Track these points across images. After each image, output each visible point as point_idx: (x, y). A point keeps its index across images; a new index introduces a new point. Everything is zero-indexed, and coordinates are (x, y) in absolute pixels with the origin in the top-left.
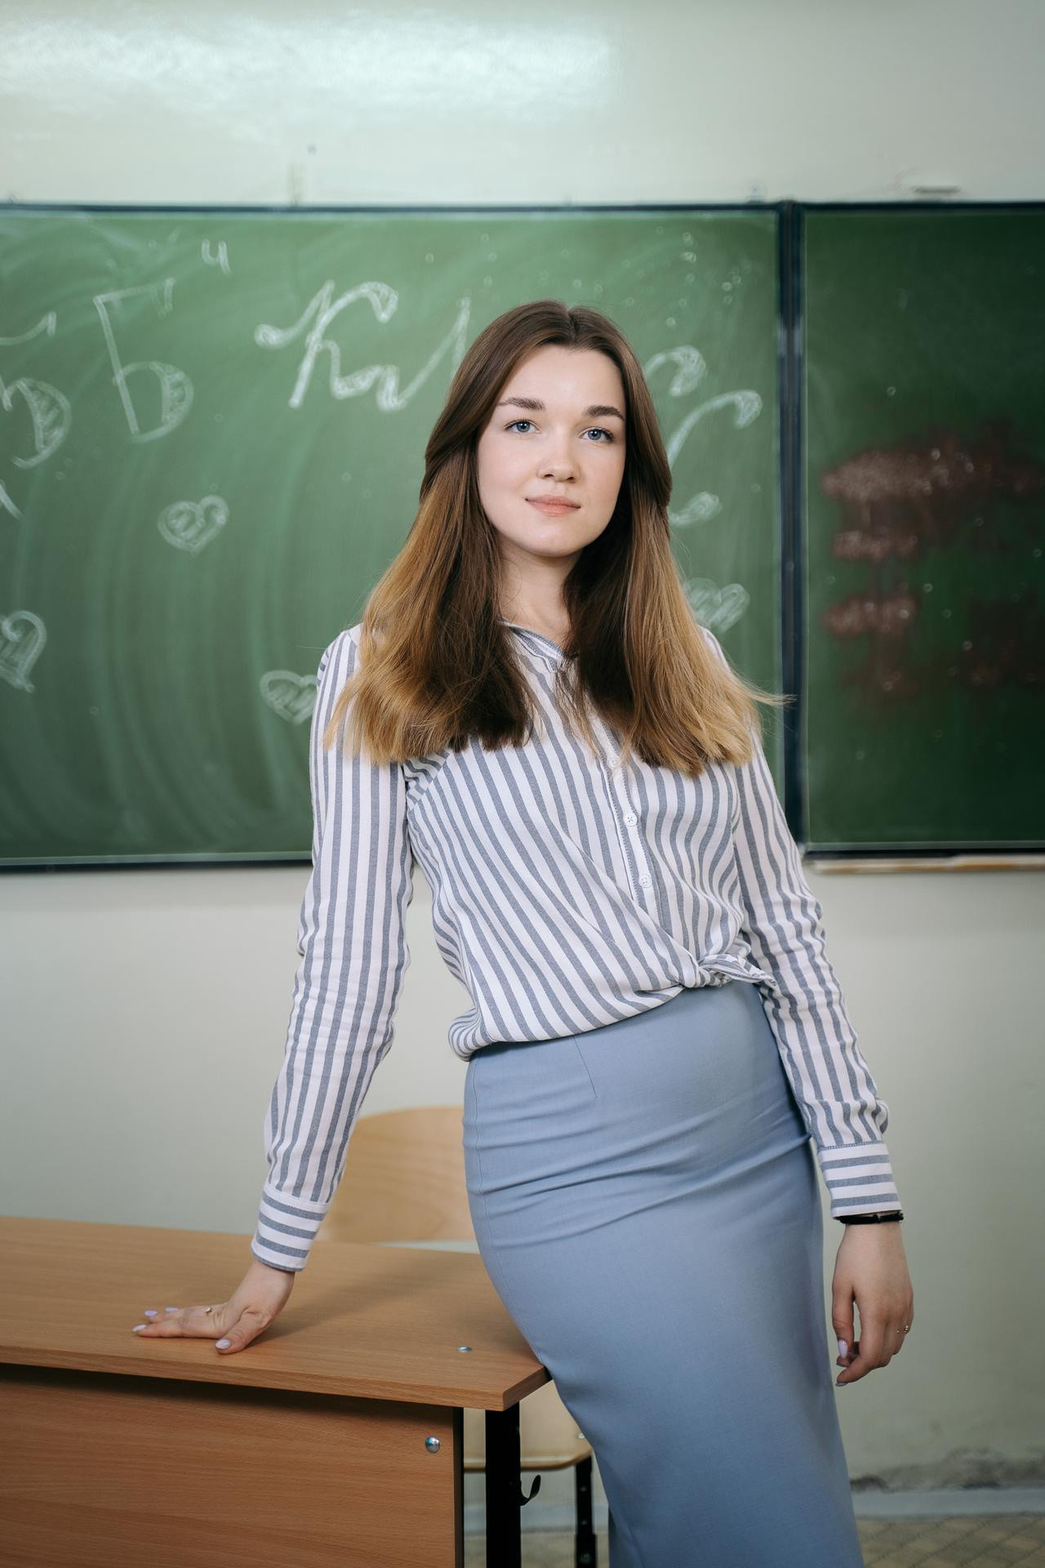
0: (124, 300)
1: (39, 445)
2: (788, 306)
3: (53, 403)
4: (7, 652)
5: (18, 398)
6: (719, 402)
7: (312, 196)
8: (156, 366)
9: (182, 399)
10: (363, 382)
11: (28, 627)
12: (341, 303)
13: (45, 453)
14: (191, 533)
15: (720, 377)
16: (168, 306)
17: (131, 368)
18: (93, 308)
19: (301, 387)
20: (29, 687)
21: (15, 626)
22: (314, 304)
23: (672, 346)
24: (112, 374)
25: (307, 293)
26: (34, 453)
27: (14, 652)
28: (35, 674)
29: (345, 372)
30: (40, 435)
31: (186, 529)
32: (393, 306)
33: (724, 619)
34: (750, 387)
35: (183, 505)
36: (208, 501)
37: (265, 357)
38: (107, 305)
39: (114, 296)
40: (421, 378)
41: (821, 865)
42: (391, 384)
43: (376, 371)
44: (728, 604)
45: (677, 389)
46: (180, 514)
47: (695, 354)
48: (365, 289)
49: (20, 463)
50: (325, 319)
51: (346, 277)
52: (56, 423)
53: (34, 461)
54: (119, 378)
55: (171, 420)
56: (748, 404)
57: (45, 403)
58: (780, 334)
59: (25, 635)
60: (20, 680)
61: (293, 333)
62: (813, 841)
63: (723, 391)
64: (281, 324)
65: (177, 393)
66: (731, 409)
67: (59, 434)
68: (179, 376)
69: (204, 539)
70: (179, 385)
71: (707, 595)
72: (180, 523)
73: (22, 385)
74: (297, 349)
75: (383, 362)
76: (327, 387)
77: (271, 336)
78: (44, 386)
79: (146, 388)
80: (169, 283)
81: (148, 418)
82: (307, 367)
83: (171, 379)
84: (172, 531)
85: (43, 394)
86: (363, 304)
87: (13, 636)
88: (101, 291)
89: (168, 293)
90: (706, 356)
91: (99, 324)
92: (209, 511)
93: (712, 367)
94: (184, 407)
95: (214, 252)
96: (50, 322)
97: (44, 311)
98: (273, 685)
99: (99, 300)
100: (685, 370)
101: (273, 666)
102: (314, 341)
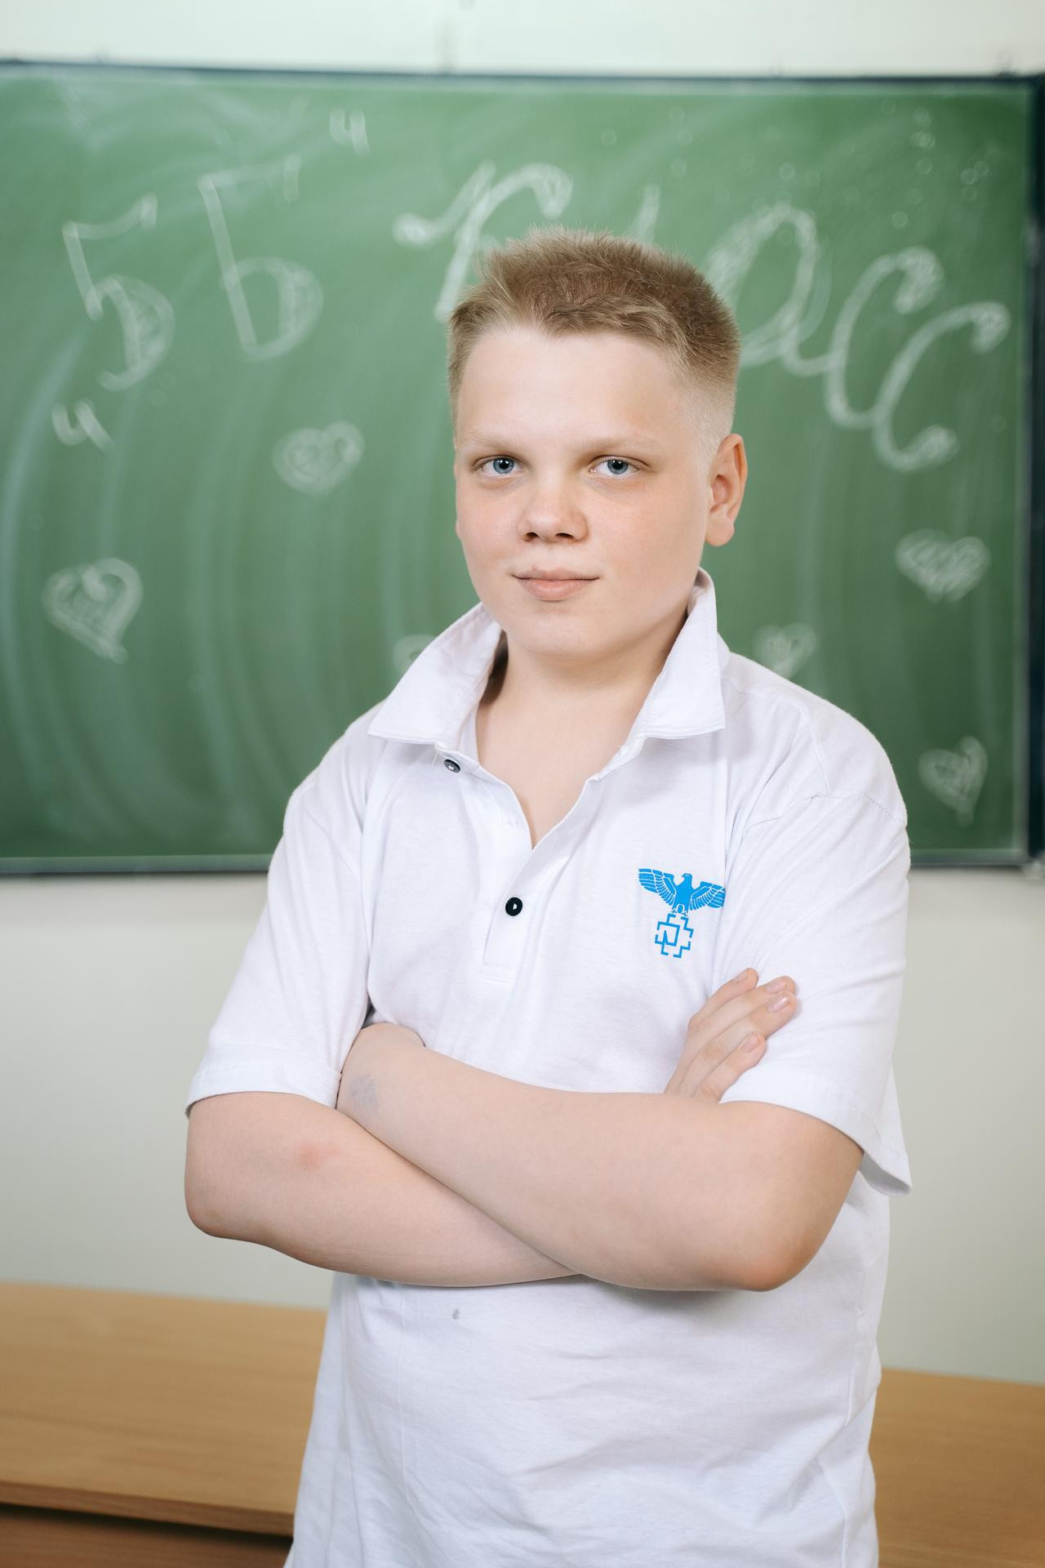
0: (239, 186)
1: (132, 359)
3: (151, 308)
5: (108, 303)
6: (955, 318)
7: (468, 59)
8: (274, 265)
9: (306, 305)
11: (115, 582)
12: (502, 191)
13: (140, 369)
14: (319, 468)
15: (958, 285)
16: (294, 193)
17: (247, 266)
18: (199, 195)
20: (118, 654)
21: (102, 581)
22: (468, 193)
23: (899, 249)
24: (222, 275)
25: (459, 178)
26: (126, 369)
27: (101, 612)
28: (128, 637)
30: (132, 349)
31: (313, 464)
32: (564, 195)
33: (957, 583)
34: (994, 299)
35: (305, 435)
36: (337, 430)
37: (405, 258)
38: (218, 188)
39: (227, 178)
44: (964, 564)
45: (907, 301)
46: (303, 444)
47: (928, 258)
48: (531, 175)
49: (106, 380)
50: (482, 209)
51: (507, 158)
52: (155, 334)
53: (126, 380)
54: (231, 278)
55: (293, 330)
56: (991, 321)
57: (141, 311)
58: (1028, 233)
59: (113, 591)
60: (107, 645)
61: (441, 227)
63: (959, 305)
64: (430, 213)
65: (300, 300)
66: (969, 329)
67: (157, 348)
68: (304, 278)
69: (335, 476)
70: (304, 288)
72: (301, 458)
73: (113, 285)
74: (445, 248)
77: (415, 231)
78: (139, 287)
79: (263, 291)
80: (292, 165)
81: (267, 328)
82: (458, 268)
83: (292, 281)
84: (292, 466)
85: (138, 297)
86: (526, 196)
87: (100, 593)
88: (207, 170)
89: (293, 176)
90: (944, 263)
91: (206, 214)
92: (339, 445)
93: (949, 273)
94: (311, 315)
95: (348, 126)
96: (146, 210)
97: (138, 193)
99: (207, 184)
100: (915, 280)
101: (411, 632)
102: (468, 238)
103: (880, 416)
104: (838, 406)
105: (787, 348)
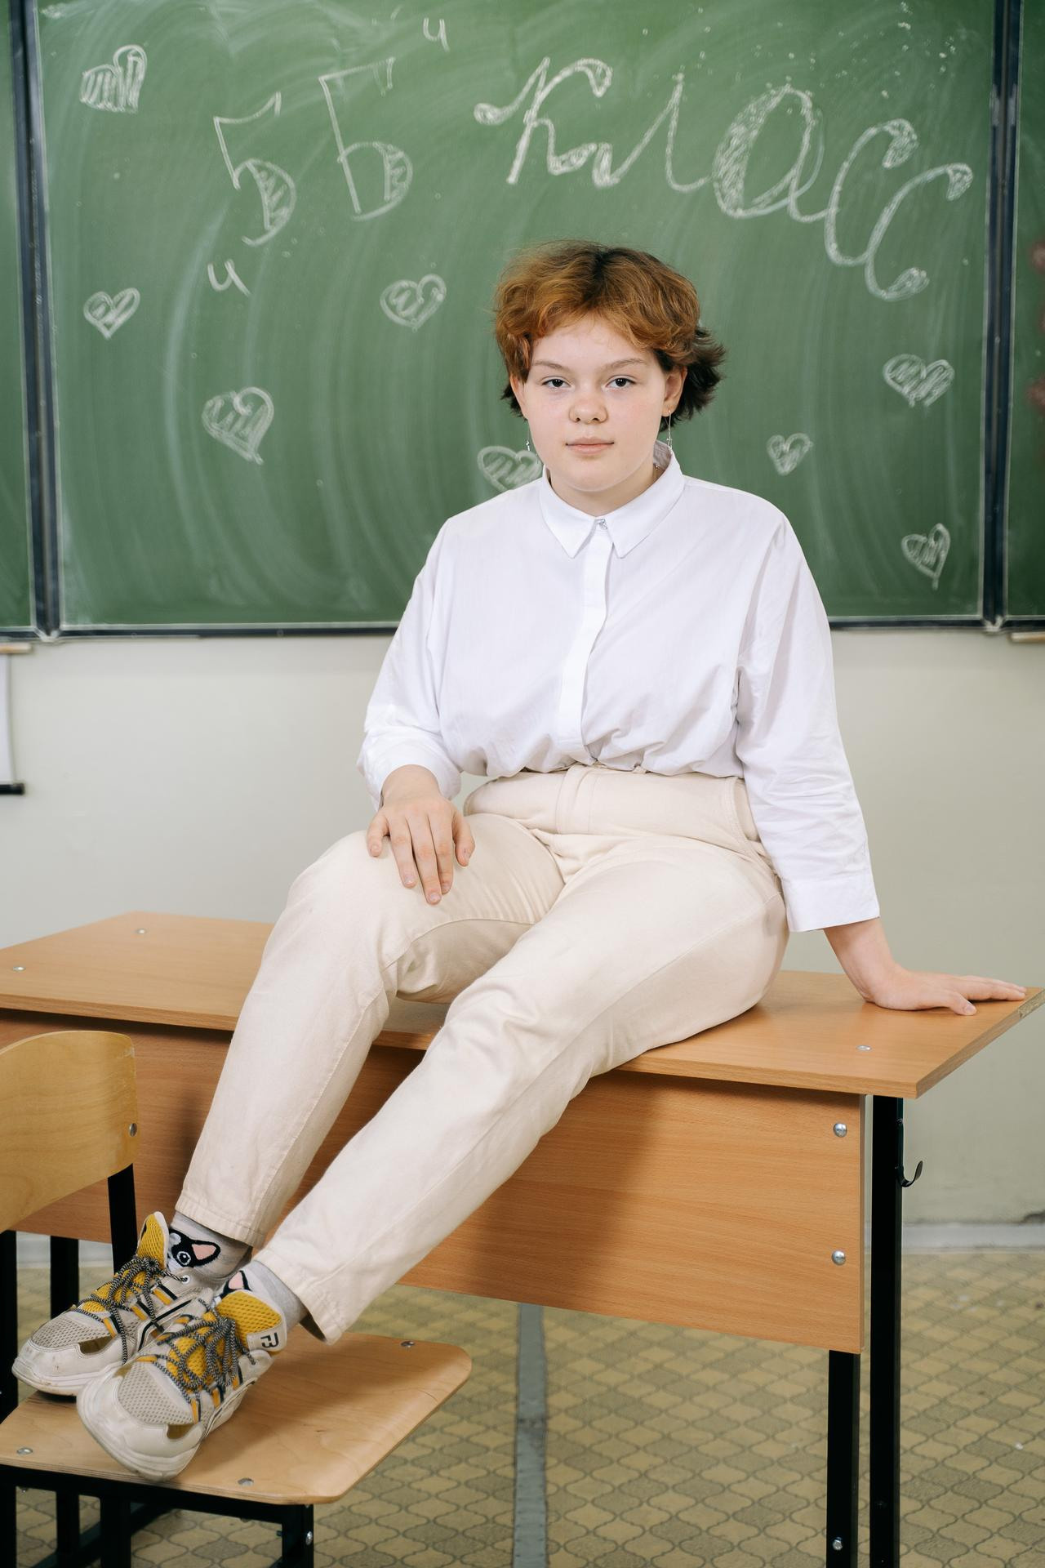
0: (346, 79)
1: (267, 225)
2: (1004, 75)
3: (280, 182)
4: (238, 425)
5: (247, 179)
6: (931, 175)
8: (377, 145)
9: (403, 177)
10: (578, 159)
11: (258, 402)
12: (557, 80)
13: (273, 232)
14: (412, 310)
15: (933, 148)
16: (390, 85)
17: (354, 147)
18: (319, 85)
19: (518, 164)
20: (259, 460)
21: (244, 402)
22: (532, 80)
23: (886, 119)
24: (337, 153)
25: (526, 69)
26: (264, 232)
27: (244, 426)
28: (264, 447)
29: (559, 151)
30: (267, 215)
31: (405, 307)
32: (607, 82)
33: (929, 395)
34: (962, 160)
35: (404, 283)
36: (426, 279)
37: (484, 135)
38: (329, 83)
39: (337, 75)
40: (635, 153)
41: (1018, 636)
42: (606, 162)
43: (593, 147)
44: (934, 378)
45: (887, 163)
46: (402, 291)
47: (908, 126)
48: (581, 65)
49: (248, 241)
50: (541, 96)
51: (562, 53)
52: (281, 203)
53: (261, 241)
54: (342, 158)
55: (392, 198)
56: (960, 176)
57: (272, 183)
58: (995, 104)
59: (255, 410)
60: (250, 454)
61: (509, 110)
62: (1011, 613)
63: (933, 166)
64: (499, 103)
65: (399, 171)
66: (943, 180)
67: (285, 213)
68: (400, 154)
69: (423, 317)
70: (400, 163)
71: (913, 370)
72: (402, 299)
73: (250, 164)
74: (515, 126)
75: (598, 139)
76: (544, 165)
77: (489, 114)
78: (269, 165)
79: (368, 167)
80: (391, 60)
81: (371, 198)
82: (523, 144)
83: (392, 157)
84: (393, 308)
85: (270, 173)
86: (581, 77)
87: (244, 411)
88: (326, 69)
89: (389, 71)
90: (918, 129)
91: (324, 102)
92: (429, 288)
93: (924, 138)
94: (405, 185)
95: (434, 30)
96: (277, 100)
97: (271, 91)
98: (489, 459)
99: (323, 79)
100: (895, 144)
101: (489, 441)
102: (531, 118)
103: (868, 256)
104: (832, 250)
105: (791, 201)
